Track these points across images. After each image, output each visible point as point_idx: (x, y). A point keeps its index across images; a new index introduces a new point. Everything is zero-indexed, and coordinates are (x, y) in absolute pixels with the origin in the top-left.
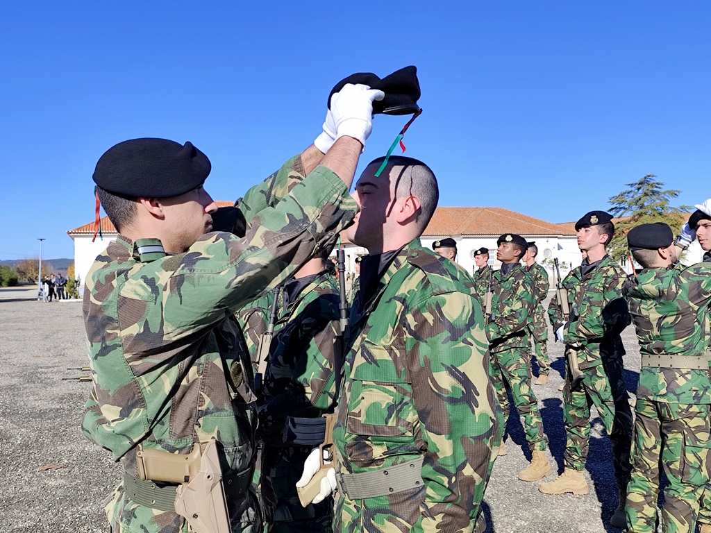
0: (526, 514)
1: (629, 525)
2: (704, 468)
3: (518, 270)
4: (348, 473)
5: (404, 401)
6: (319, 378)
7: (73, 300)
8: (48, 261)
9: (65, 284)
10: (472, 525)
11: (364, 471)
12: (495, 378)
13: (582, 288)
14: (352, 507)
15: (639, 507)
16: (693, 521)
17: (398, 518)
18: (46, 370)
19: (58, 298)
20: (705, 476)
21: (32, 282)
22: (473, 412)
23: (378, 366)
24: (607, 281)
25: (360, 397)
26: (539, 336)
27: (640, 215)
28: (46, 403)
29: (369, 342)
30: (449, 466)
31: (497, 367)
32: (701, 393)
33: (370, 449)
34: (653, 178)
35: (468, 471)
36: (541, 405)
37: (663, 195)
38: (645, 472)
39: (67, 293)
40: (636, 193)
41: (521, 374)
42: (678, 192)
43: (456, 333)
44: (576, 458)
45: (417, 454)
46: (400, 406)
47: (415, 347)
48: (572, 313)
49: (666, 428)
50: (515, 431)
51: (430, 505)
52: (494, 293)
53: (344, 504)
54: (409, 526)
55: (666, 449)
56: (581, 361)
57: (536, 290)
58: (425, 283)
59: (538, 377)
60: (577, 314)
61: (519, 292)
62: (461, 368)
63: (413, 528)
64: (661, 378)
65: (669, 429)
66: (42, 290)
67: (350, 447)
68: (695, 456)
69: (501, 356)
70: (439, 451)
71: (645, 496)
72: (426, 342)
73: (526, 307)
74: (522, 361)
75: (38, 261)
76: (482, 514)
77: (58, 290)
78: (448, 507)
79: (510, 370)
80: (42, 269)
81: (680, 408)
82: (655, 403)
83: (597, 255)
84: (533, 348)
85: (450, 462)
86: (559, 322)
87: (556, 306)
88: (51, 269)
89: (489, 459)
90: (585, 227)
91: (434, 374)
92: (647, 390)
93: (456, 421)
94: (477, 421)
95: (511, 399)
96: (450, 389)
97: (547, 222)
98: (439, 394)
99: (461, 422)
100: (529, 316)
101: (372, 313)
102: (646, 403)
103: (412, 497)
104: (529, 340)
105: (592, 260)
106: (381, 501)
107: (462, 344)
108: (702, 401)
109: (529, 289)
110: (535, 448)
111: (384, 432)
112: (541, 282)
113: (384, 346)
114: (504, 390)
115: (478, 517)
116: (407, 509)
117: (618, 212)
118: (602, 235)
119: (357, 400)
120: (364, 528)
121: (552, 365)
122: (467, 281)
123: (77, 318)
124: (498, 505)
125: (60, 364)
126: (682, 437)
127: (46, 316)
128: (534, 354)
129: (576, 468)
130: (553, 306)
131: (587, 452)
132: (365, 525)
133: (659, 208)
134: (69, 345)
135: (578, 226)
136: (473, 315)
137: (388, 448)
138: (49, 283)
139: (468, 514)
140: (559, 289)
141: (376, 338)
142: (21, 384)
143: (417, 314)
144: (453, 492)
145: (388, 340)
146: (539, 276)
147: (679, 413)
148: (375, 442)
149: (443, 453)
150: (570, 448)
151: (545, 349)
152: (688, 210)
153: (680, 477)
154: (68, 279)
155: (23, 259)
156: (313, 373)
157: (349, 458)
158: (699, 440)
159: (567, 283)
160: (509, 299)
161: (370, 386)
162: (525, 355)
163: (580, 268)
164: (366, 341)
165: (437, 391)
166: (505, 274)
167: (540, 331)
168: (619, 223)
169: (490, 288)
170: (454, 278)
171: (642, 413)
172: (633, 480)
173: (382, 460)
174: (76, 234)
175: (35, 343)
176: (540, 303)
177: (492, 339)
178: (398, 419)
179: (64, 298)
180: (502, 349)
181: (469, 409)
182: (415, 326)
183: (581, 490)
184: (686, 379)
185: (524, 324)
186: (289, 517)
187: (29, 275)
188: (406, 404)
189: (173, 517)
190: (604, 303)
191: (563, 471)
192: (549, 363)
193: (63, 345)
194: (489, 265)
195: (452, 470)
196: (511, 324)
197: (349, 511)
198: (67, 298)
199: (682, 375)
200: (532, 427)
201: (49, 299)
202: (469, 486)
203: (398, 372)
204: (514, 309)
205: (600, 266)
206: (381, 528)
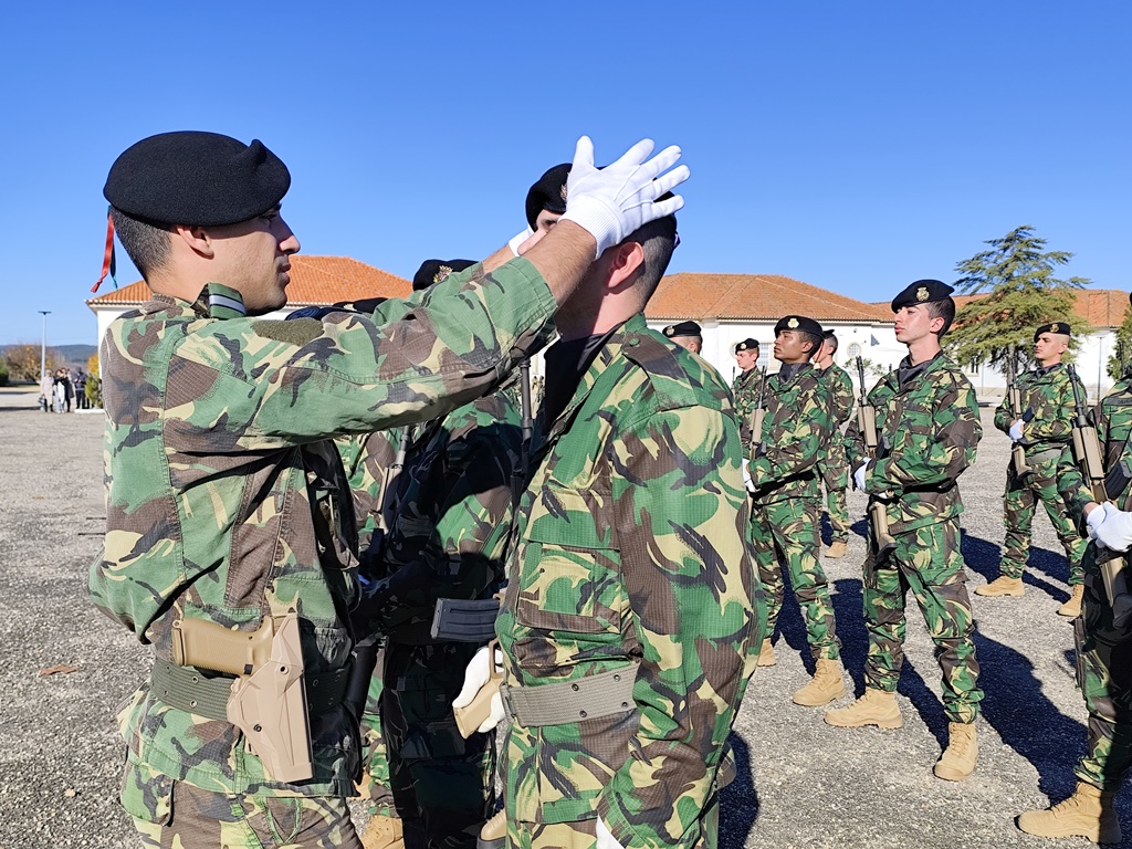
0: (803, 757)
3: (807, 374)
4: (518, 685)
5: (608, 578)
6: (473, 538)
7: (96, 410)
8: (56, 348)
10: (710, 776)
11: (542, 684)
12: (762, 545)
13: (900, 404)
14: (524, 738)
17: (592, 759)
18: (53, 520)
21: (32, 381)
22: (717, 599)
23: (568, 521)
24: (939, 395)
25: (538, 569)
26: (834, 482)
27: (1006, 292)
28: (52, 570)
29: (555, 483)
30: (675, 683)
31: (767, 527)
33: (552, 650)
34: (1030, 232)
35: (706, 692)
36: (831, 589)
37: (1044, 260)
39: (88, 400)
40: (1001, 256)
41: (804, 539)
42: (1068, 255)
43: (695, 473)
44: (884, 671)
45: (624, 660)
46: (600, 586)
47: (628, 494)
48: (881, 443)
50: (792, 628)
51: (645, 742)
52: (768, 411)
53: (513, 733)
54: (611, 772)
56: (892, 521)
57: (832, 407)
58: (647, 390)
59: (830, 545)
60: (887, 447)
61: (806, 410)
62: (699, 530)
63: (616, 776)
67: (521, 645)
69: (774, 510)
70: (660, 659)
72: (646, 486)
73: (817, 433)
74: (806, 519)
75: (41, 347)
76: (730, 754)
78: (672, 746)
79: (786, 532)
80: (46, 361)
83: (926, 351)
84: (825, 500)
85: (677, 678)
87: (857, 434)
88: (61, 361)
89: (741, 674)
91: (657, 538)
93: (688, 613)
94: (723, 613)
95: (786, 578)
96: (680, 562)
97: (856, 299)
98: (662, 568)
99: (697, 614)
100: (820, 448)
101: (563, 437)
103: (615, 726)
105: (917, 360)
106: (568, 730)
107: (703, 491)
109: (823, 405)
110: (822, 655)
111: (574, 626)
112: (840, 394)
113: (578, 490)
114: (776, 564)
116: (608, 744)
117: (970, 286)
118: (935, 320)
119: (534, 574)
120: (541, 772)
121: (853, 528)
122: (717, 388)
124: (760, 742)
125: (75, 511)
128: (825, 509)
129: (883, 688)
130: (851, 433)
131: (901, 663)
132: (542, 766)
133: (1036, 280)
134: (90, 481)
135: (897, 305)
136: (722, 444)
137: (580, 649)
139: (703, 759)
140: (863, 406)
141: (565, 475)
142: (12, 541)
143: (632, 440)
144: (680, 725)
145: (585, 479)
146: (838, 384)
148: (561, 640)
149: (666, 663)
150: (874, 656)
151: (843, 502)
152: (1082, 285)
154: (88, 377)
155: (17, 343)
156: (463, 531)
157: (519, 663)
159: (876, 396)
160: (790, 420)
161: (554, 552)
162: (812, 509)
163: (898, 372)
164: (550, 481)
165: (660, 565)
166: (786, 380)
167: (836, 472)
168: (971, 303)
169: (760, 403)
170: (695, 383)
173: (569, 667)
174: (99, 306)
175: (36, 476)
178: (597, 606)
180: (774, 500)
181: (711, 594)
182: (628, 460)
183: (890, 721)
185: (812, 460)
186: (424, 753)
187: (27, 370)
188: (611, 582)
189: (223, 729)
190: (933, 430)
191: (864, 693)
192: (849, 524)
193: (80, 481)
194: (760, 367)
195: (680, 690)
196: (791, 459)
197: (519, 744)
198: (88, 408)
200: (818, 623)
202: (707, 716)
203: (600, 533)
204: (798, 436)
205: (930, 369)
206: (567, 773)
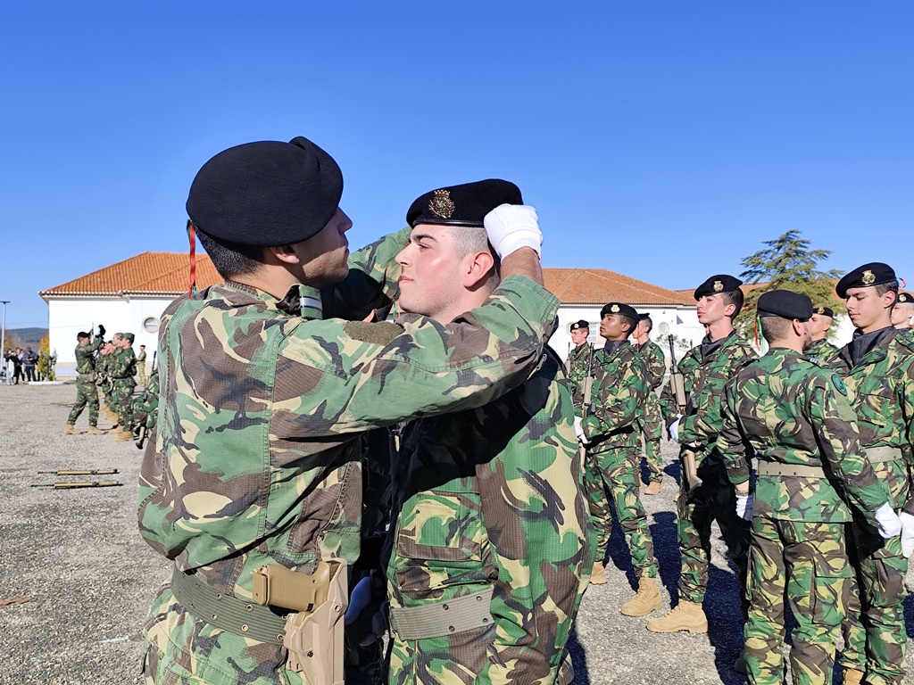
0: (630, 658)
1: (750, 677)
2: (839, 603)
3: (625, 349)
4: (399, 606)
5: (470, 516)
7: (46, 382)
8: (14, 331)
9: (35, 361)
10: (553, 674)
11: (419, 605)
12: (594, 486)
13: (703, 372)
14: (403, 650)
15: (761, 655)
16: (829, 668)
17: (459, 665)
18: (9, 474)
19: (26, 379)
20: (840, 613)
22: (557, 530)
24: (734, 365)
25: (415, 511)
26: (651, 433)
27: (780, 281)
28: (9, 517)
30: (524, 599)
31: (597, 471)
32: (832, 509)
33: (427, 577)
34: (797, 235)
35: (549, 605)
36: (650, 521)
37: (809, 256)
38: (766, 610)
39: (39, 373)
40: (776, 253)
41: (627, 481)
42: (828, 252)
43: (537, 430)
44: (693, 587)
45: (485, 583)
46: (464, 523)
48: (689, 403)
49: (791, 554)
50: (619, 553)
51: (500, 649)
52: (596, 378)
53: (394, 646)
54: (473, 675)
55: (792, 581)
57: (647, 374)
59: (648, 484)
60: (695, 406)
61: (626, 377)
62: (542, 475)
63: (477, 678)
64: (783, 489)
65: (795, 556)
66: (5, 368)
67: (402, 573)
68: (829, 589)
69: (602, 457)
70: (512, 580)
71: (767, 641)
73: (635, 395)
74: (628, 464)
76: (568, 658)
77: (27, 369)
78: (522, 651)
79: (612, 475)
80: (5, 341)
81: (807, 528)
82: (775, 521)
83: (721, 330)
84: (643, 447)
85: (525, 594)
86: (673, 415)
87: (670, 396)
88: (17, 341)
89: (577, 591)
90: (707, 296)
91: (508, 482)
92: (765, 505)
93: (534, 542)
94: (561, 542)
95: (613, 512)
96: (527, 501)
97: (664, 288)
98: (513, 507)
99: (541, 543)
100: (638, 407)
102: (765, 521)
103: (478, 638)
104: (638, 437)
105: (716, 337)
106: (439, 642)
107: (544, 444)
108: (833, 519)
109: (639, 373)
110: (643, 574)
111: (444, 556)
112: (655, 365)
114: (605, 501)
115: (561, 663)
116: (472, 653)
117: (752, 277)
118: (728, 306)
119: (411, 514)
120: (417, 678)
121: (667, 470)
123: (52, 407)
124: (595, 647)
125: (28, 467)
126: (812, 566)
127: (10, 403)
128: (644, 455)
129: (693, 600)
130: (665, 395)
131: (707, 579)
132: (418, 673)
133: (803, 272)
134: (41, 441)
135: (699, 294)
136: (559, 406)
137: (449, 575)
138: (15, 359)
139: (548, 660)
140: (674, 374)
144: (528, 633)
146: (653, 356)
147: (805, 534)
148: (433, 568)
149: (517, 583)
150: (685, 574)
151: (658, 450)
153: (811, 617)
154: (40, 355)
157: (400, 588)
158: (833, 569)
159: (684, 366)
160: (613, 386)
161: (427, 497)
162: (632, 457)
163: (700, 347)
165: (511, 504)
166: (609, 354)
167: (653, 426)
168: (753, 290)
169: (590, 372)
171: (760, 534)
172: (751, 621)
173: (441, 590)
174: (51, 296)
176: (653, 390)
177: (590, 436)
178: (462, 539)
179: (35, 380)
180: (603, 449)
181: (552, 526)
182: (485, 420)
183: (698, 627)
184: (813, 490)
185: (631, 417)
188: (473, 519)
189: (272, 651)
191: (677, 604)
192: (663, 468)
193: (32, 441)
194: (589, 343)
195: (528, 605)
196: (615, 417)
197: (400, 655)
198: (39, 380)
199: (808, 485)
200: (639, 548)
201: (15, 381)
202: (549, 625)
204: (620, 398)
205: (726, 345)
206: (439, 678)
